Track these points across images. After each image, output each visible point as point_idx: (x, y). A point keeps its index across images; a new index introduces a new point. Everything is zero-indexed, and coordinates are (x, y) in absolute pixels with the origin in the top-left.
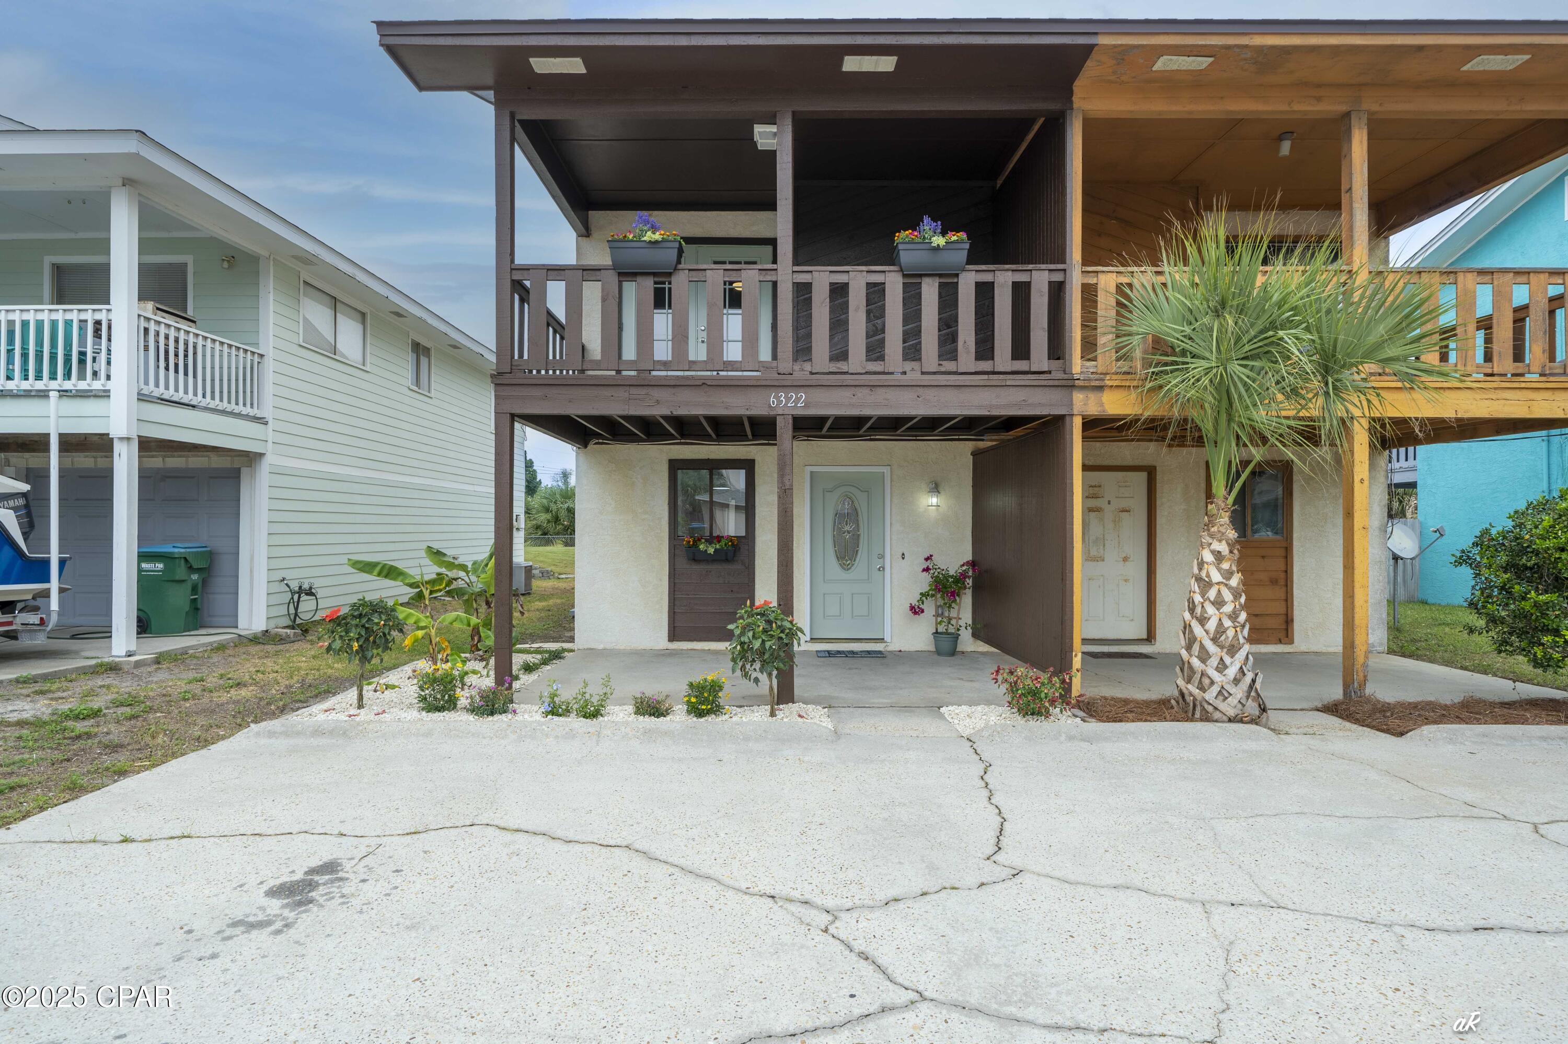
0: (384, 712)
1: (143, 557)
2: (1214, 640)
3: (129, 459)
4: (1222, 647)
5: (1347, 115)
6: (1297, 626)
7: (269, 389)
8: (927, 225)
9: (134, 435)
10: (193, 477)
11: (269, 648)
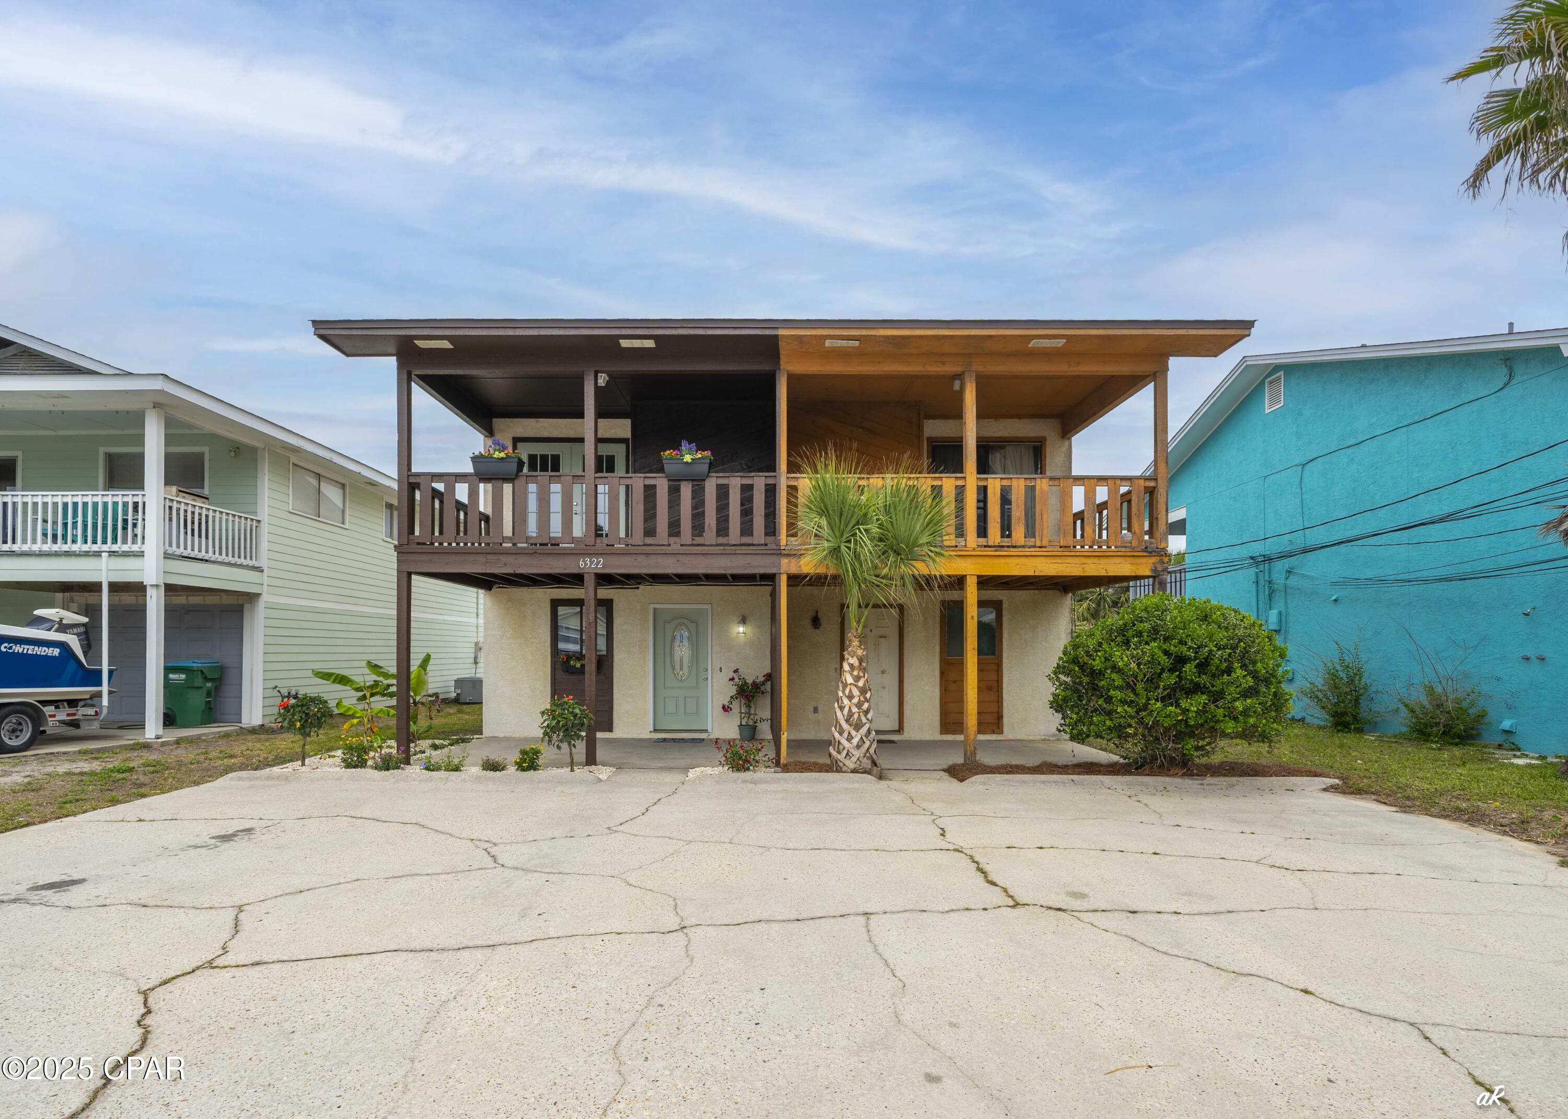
0: (317, 768)
1: (168, 670)
2: (847, 721)
3: (158, 599)
4: (850, 725)
5: (963, 373)
6: (1006, 721)
7: (264, 545)
8: (685, 446)
9: (161, 583)
10: (209, 611)
11: (263, 737)
